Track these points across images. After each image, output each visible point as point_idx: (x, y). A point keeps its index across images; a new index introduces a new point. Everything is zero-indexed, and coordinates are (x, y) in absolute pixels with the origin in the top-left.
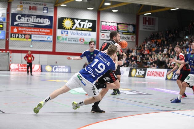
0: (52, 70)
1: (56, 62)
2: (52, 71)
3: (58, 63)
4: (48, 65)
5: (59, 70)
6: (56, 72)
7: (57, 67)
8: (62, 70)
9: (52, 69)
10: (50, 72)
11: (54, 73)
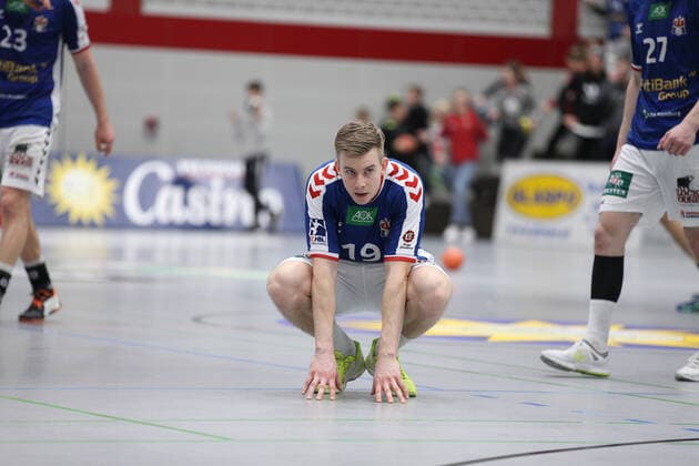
0: (119, 207)
1: (151, 125)
2: (117, 221)
3: (165, 131)
4: (74, 158)
5: (186, 202)
6: (156, 227)
7: (165, 172)
8: (222, 207)
9: (120, 191)
10: (92, 225)
11: (132, 241)
